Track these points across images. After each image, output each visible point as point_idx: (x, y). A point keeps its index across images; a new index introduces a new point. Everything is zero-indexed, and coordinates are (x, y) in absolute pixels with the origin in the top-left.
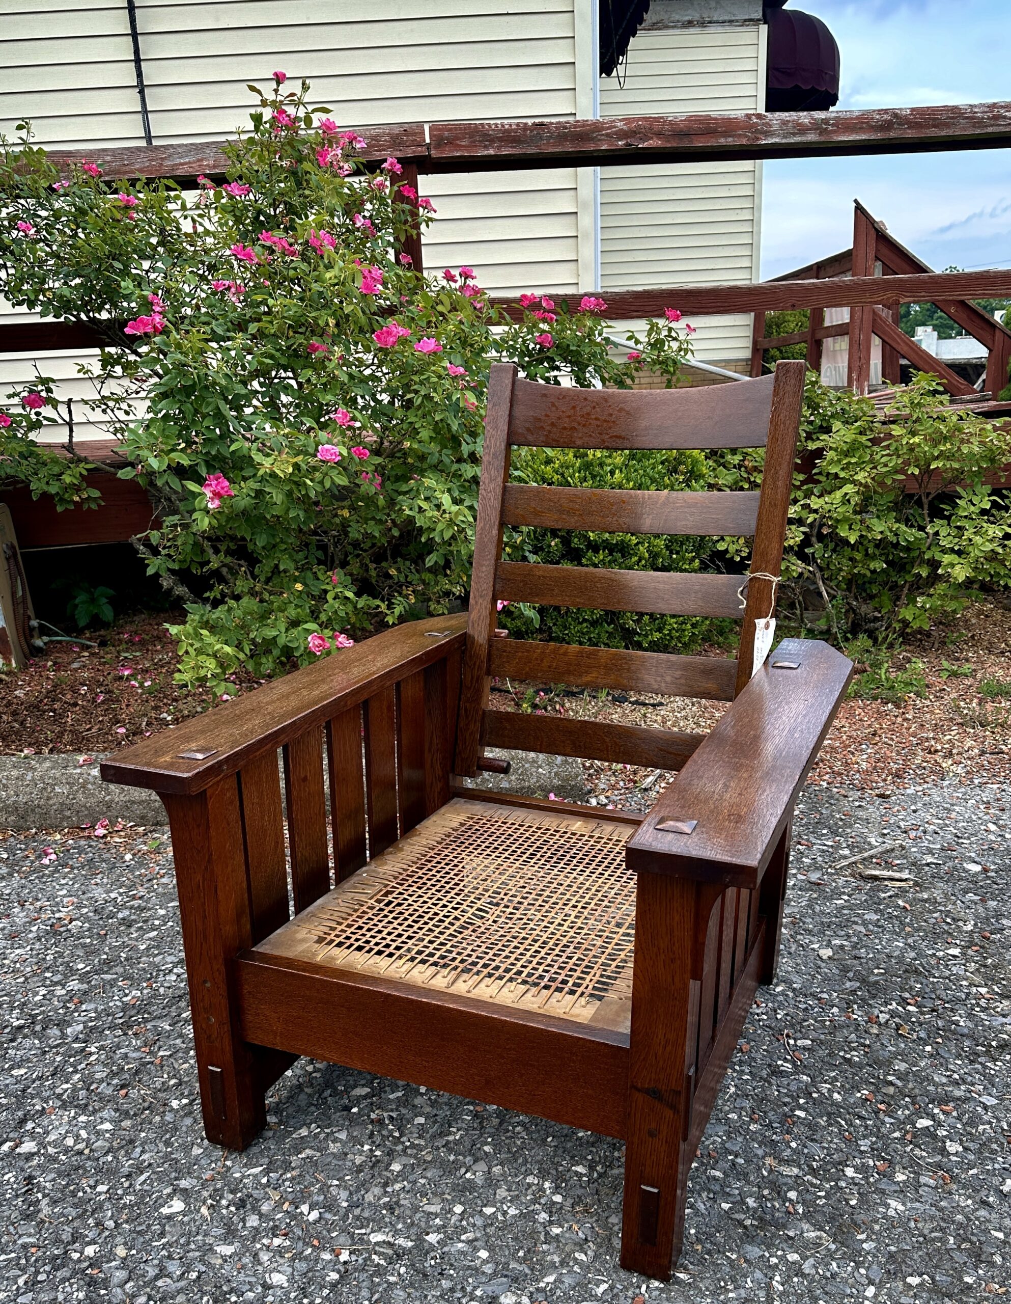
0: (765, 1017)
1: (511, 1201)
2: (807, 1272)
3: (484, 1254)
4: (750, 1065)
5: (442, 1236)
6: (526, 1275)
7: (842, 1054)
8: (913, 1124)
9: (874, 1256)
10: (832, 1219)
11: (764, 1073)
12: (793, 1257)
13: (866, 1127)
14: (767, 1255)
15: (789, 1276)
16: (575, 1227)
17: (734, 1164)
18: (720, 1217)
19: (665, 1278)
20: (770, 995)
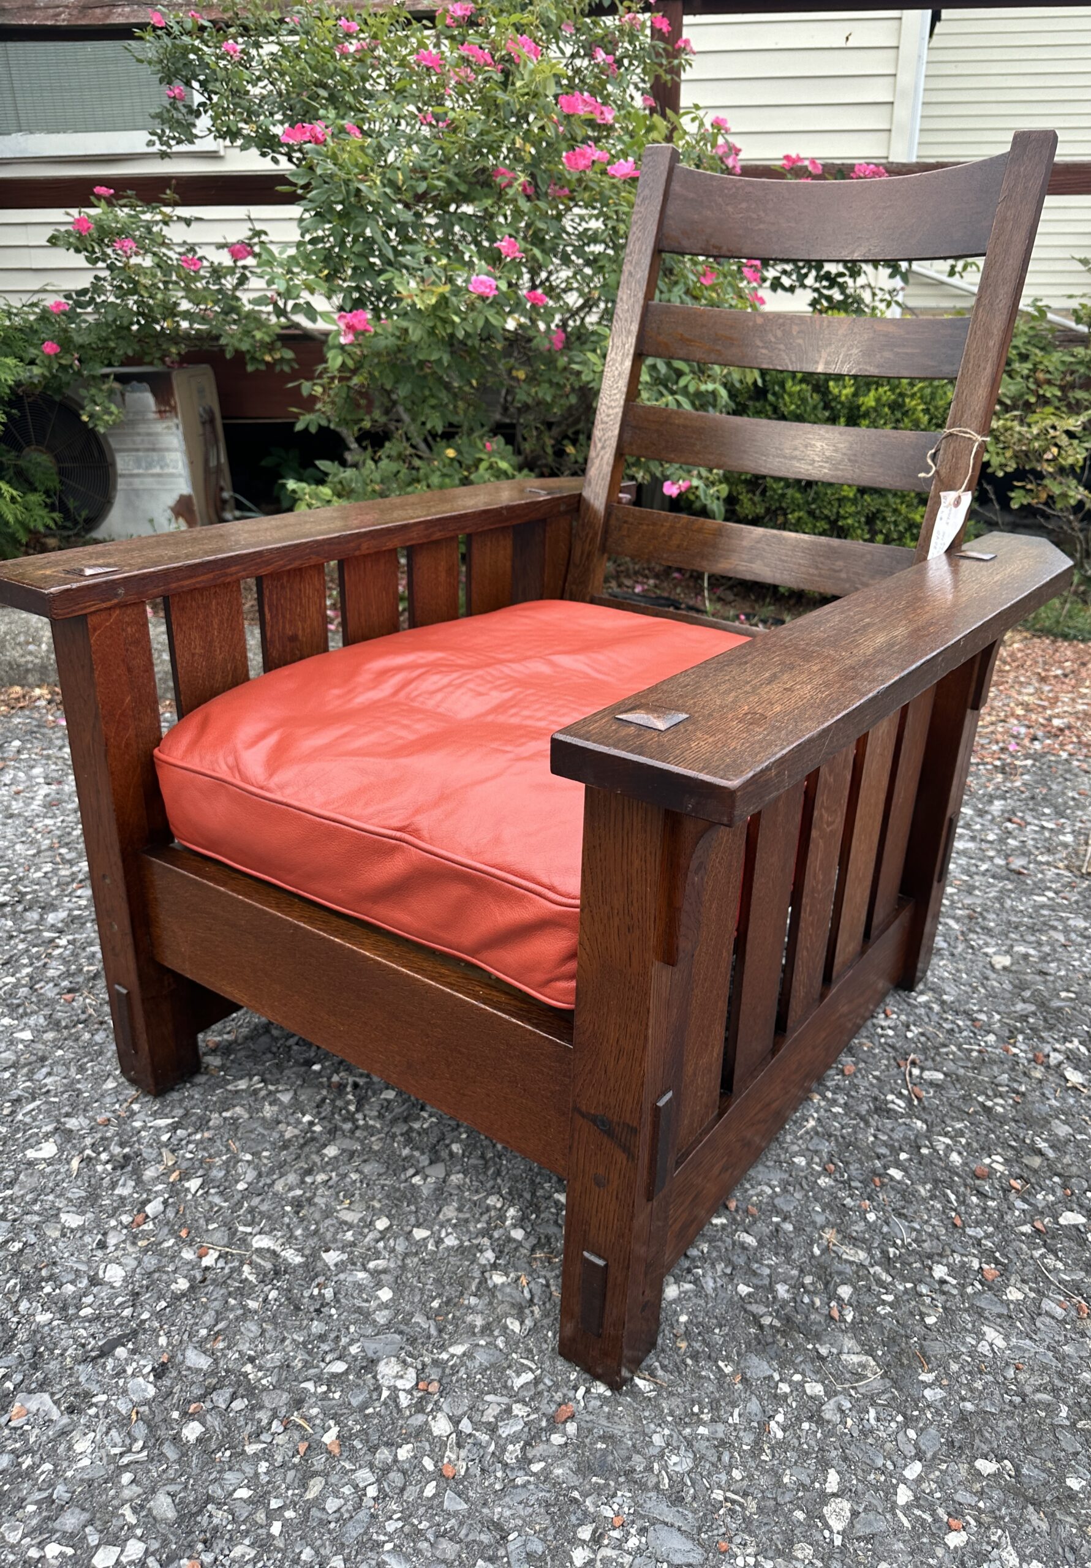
0: (891, 1033)
1: (455, 1226)
2: (827, 1417)
3: (385, 1294)
4: (848, 1095)
5: (345, 1257)
6: (429, 1337)
8: (1056, 1218)
9: (938, 1413)
10: (891, 1341)
11: (864, 1108)
12: (815, 1389)
13: (985, 1210)
14: (777, 1377)
15: (798, 1418)
16: (524, 1281)
17: (778, 1228)
19: (615, 1386)
20: (909, 1004)
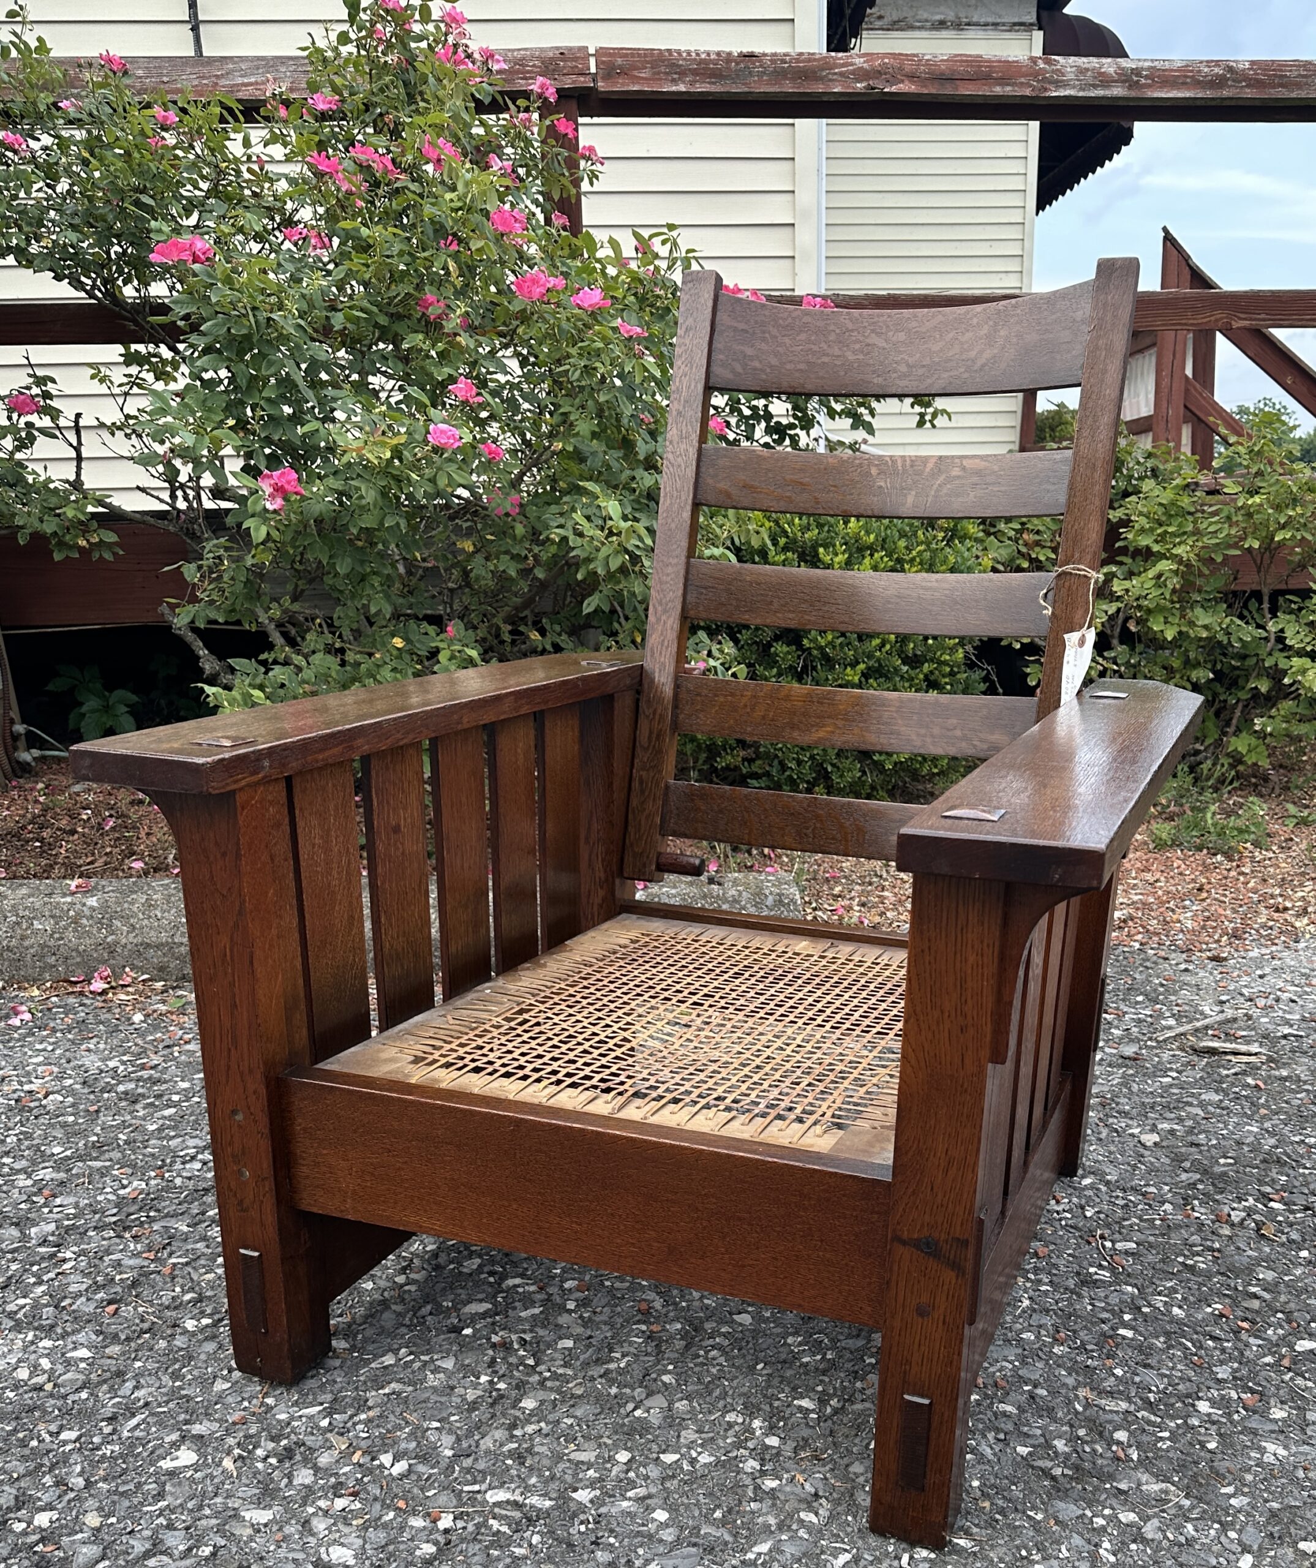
0: (1069, 1215)
1: (702, 1446)
2: (1150, 1536)
3: (661, 1515)
4: (1049, 1273)
5: (598, 1492)
6: (726, 1543)
7: (1181, 1259)
8: (1291, 1347)
9: (1248, 1514)
10: (1182, 1467)
11: (1071, 1283)
12: (1128, 1517)
13: (1223, 1350)
14: (1089, 1513)
15: (1123, 1543)
16: (800, 1478)
17: (1032, 1397)
18: (1016, 1464)
19: (938, 1544)
20: (1075, 1189)
